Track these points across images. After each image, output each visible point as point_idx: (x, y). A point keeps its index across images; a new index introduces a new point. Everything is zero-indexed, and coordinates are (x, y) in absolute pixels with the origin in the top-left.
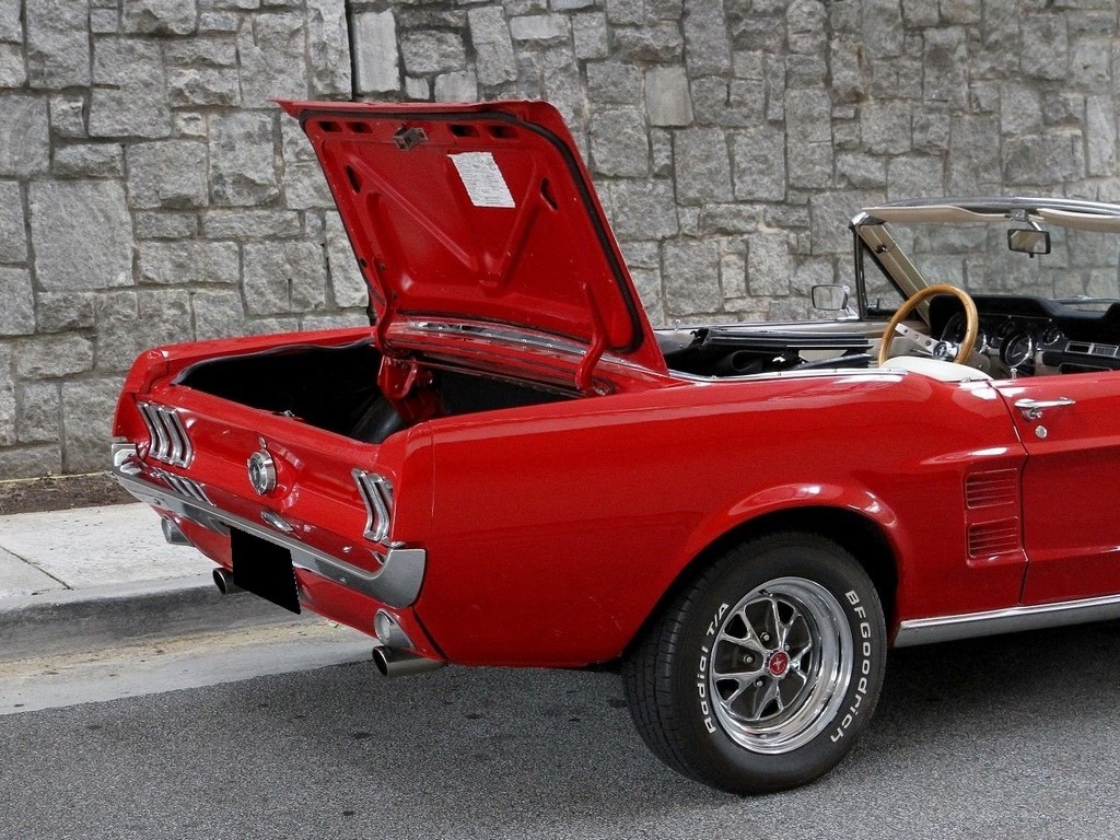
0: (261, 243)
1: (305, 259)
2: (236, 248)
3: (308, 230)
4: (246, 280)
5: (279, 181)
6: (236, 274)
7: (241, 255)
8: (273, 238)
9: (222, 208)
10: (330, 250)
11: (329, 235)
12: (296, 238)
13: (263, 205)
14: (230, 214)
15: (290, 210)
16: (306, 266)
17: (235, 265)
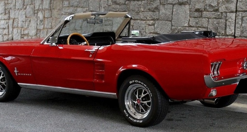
0: (213, 19)
1: (221, 23)
2: (207, 20)
3: (223, 17)
4: (208, 27)
5: (218, 6)
6: (207, 25)
7: (208, 21)
8: (215, 18)
9: (207, 11)
10: (227, 21)
11: (227, 18)
12: (220, 18)
13: (214, 11)
14: (208, 13)
15: (220, 12)
16: (221, 25)
17: (207, 24)
